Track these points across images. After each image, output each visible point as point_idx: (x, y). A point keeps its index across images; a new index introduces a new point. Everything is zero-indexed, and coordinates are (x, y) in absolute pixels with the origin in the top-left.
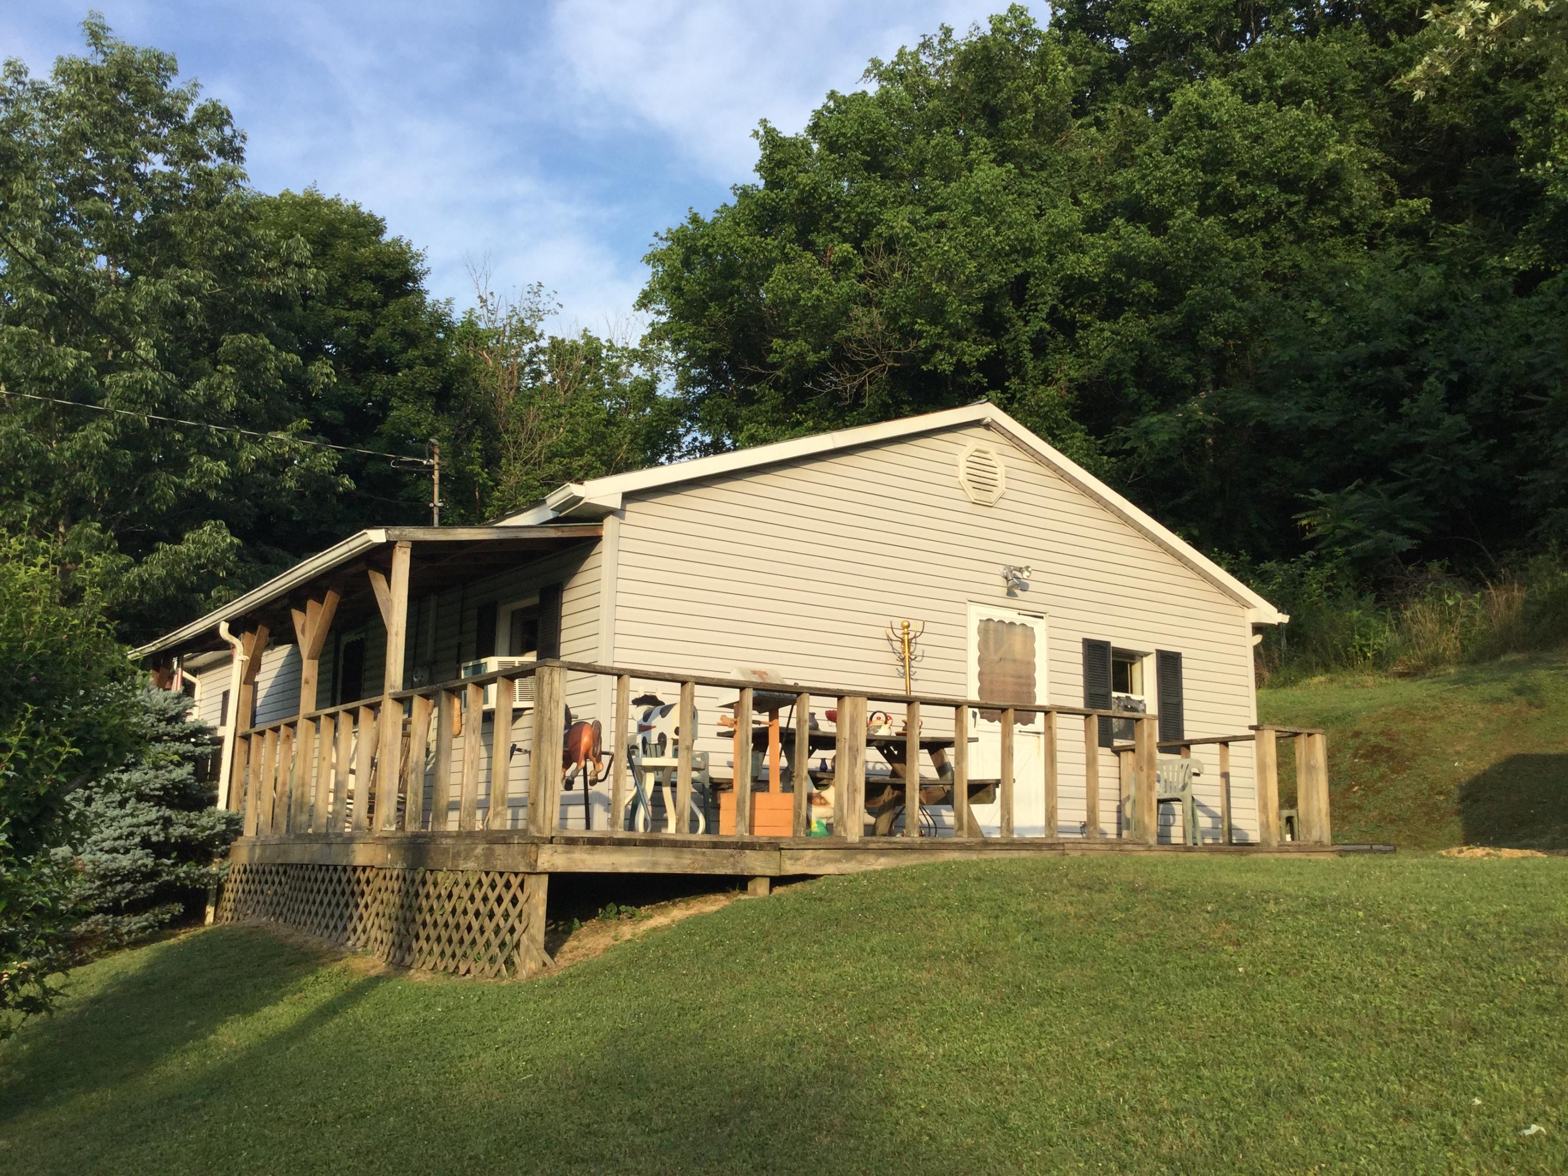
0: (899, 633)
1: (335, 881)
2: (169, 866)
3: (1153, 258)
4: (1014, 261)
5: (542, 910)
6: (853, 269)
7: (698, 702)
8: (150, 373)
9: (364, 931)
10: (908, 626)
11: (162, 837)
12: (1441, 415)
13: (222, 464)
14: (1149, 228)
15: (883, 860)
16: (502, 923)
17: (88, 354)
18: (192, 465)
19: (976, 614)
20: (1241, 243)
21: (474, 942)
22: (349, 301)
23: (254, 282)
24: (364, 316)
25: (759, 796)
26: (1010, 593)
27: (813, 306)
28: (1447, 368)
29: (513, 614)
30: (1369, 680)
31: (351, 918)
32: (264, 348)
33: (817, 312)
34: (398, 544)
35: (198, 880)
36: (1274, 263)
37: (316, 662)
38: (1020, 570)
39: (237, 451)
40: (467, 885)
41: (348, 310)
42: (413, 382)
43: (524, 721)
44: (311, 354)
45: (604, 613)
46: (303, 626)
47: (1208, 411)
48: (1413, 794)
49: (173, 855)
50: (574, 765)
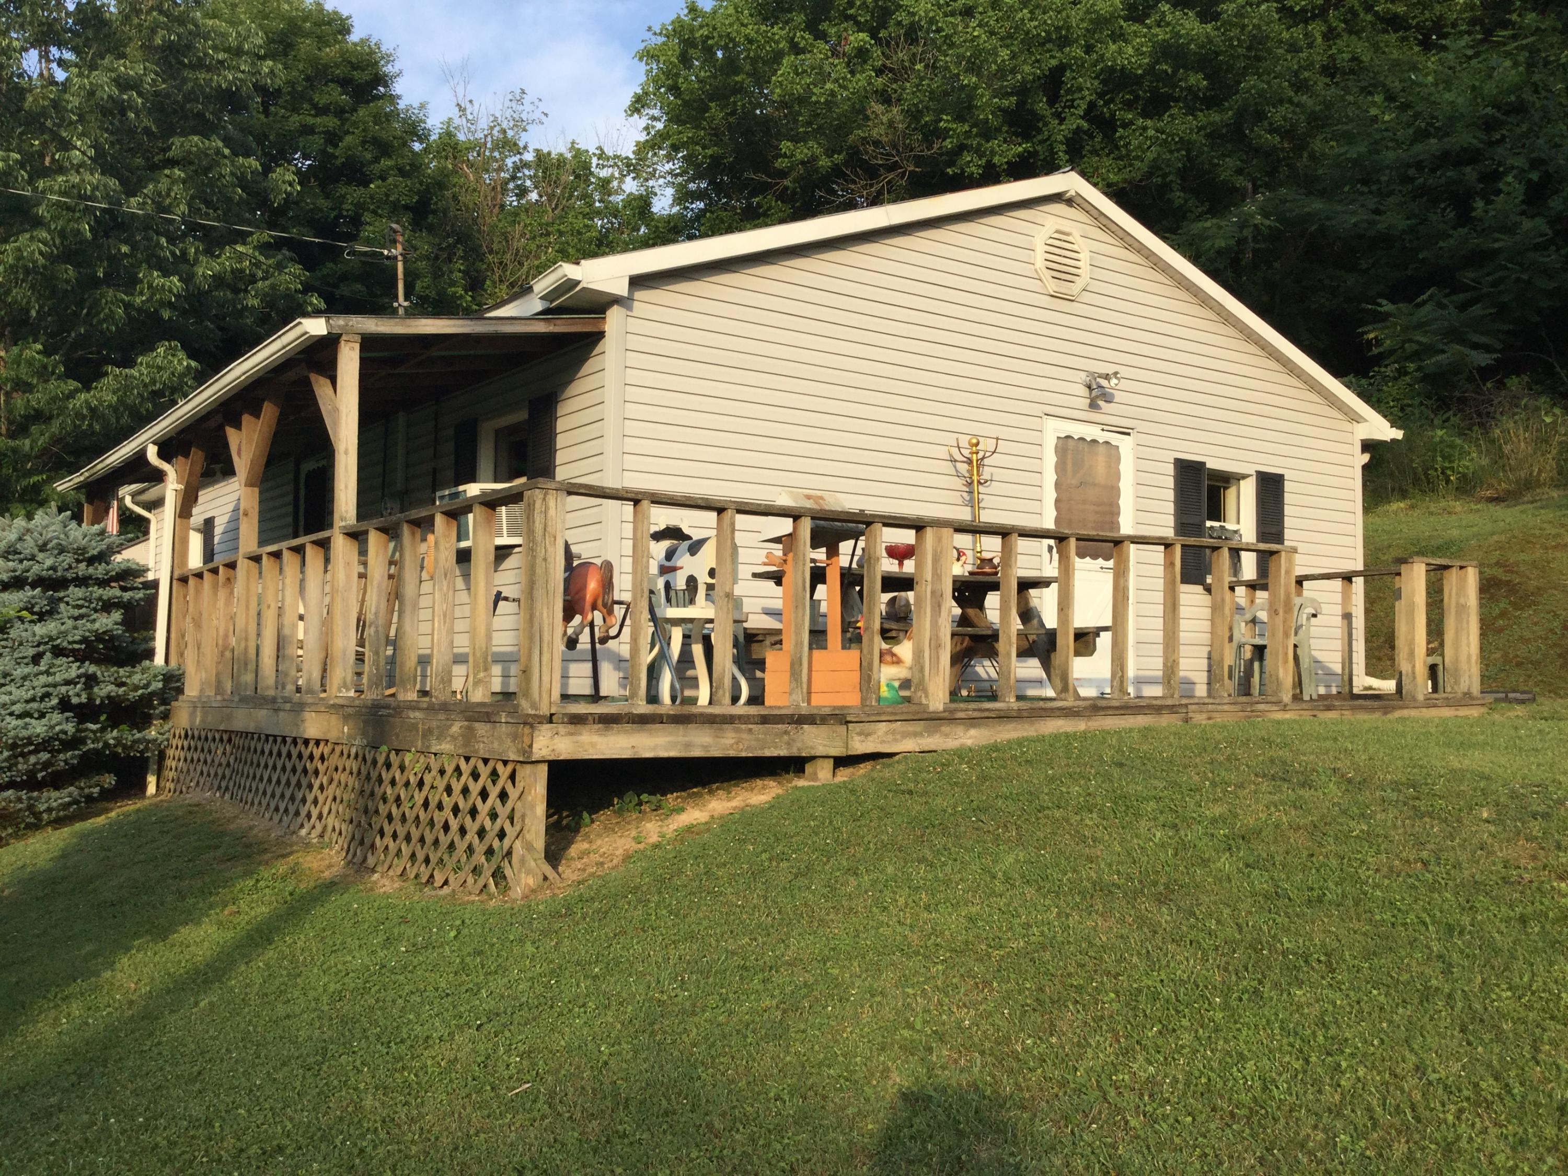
0: (966, 453)
1: (284, 754)
2: (94, 732)
3: (1203, 47)
4: (1049, 51)
5: (541, 809)
6: (870, 62)
7: (739, 538)
8: (88, 177)
9: (320, 817)
10: (977, 444)
11: (84, 699)
12: (1518, 219)
13: (175, 279)
14: (1198, 14)
15: (973, 732)
16: (488, 824)
17: (18, 156)
18: (141, 281)
19: (1054, 430)
20: (1298, 33)
21: (452, 846)
22: (315, 106)
23: (202, 76)
24: (330, 122)
25: (816, 653)
26: (1093, 406)
27: (827, 102)
28: (1526, 167)
29: (497, 432)
30: (1458, 506)
31: (304, 800)
32: (218, 152)
33: (830, 110)
34: (344, 337)
35: (131, 747)
36: (1331, 56)
37: (256, 490)
38: (1107, 377)
39: (192, 266)
40: (442, 772)
41: (316, 116)
42: (387, 196)
43: (511, 562)
44: (270, 162)
45: (610, 427)
46: (239, 446)
47: (1266, 215)
48: (1542, 633)
49: (103, 718)
50: (577, 619)
